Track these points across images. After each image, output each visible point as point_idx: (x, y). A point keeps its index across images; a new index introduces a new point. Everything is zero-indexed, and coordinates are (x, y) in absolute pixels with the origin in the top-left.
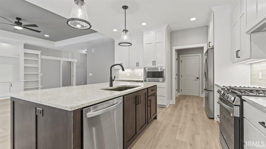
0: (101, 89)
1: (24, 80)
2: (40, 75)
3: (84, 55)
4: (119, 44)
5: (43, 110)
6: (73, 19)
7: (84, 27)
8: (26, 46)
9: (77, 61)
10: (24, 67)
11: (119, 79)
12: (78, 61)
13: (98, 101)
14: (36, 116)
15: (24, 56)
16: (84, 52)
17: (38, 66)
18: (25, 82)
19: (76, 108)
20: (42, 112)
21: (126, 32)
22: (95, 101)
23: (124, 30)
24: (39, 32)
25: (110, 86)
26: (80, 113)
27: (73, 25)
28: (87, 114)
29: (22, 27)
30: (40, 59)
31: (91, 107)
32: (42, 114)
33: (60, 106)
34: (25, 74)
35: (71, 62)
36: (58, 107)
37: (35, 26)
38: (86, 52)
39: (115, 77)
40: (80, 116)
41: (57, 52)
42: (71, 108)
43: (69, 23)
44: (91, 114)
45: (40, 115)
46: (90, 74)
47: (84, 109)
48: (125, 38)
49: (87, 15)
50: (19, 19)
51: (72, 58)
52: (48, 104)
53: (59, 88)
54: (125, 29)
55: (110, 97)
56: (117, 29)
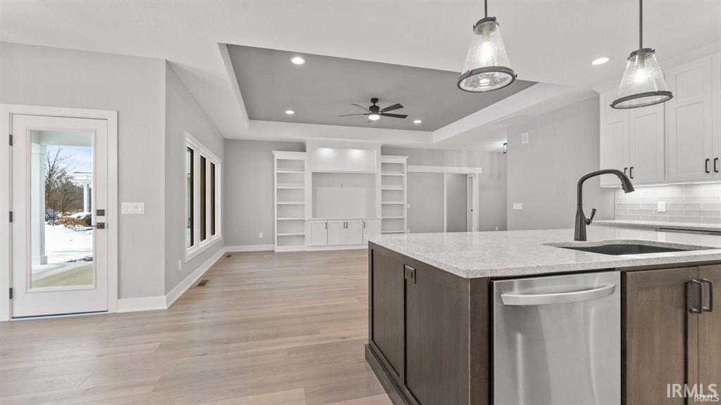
0: (544, 244)
1: (382, 216)
2: (407, 206)
3: (499, 153)
4: (613, 106)
5: (415, 270)
6: (471, 74)
7: (498, 83)
8: (385, 150)
9: (481, 172)
10: (382, 190)
11: (617, 221)
12: (483, 171)
13: (532, 268)
14: (405, 280)
15: (382, 170)
16: (500, 145)
17: (402, 187)
18: (383, 219)
19: (477, 274)
20: (413, 274)
21: (643, 58)
22: (523, 269)
23: (634, 53)
24: (404, 117)
25: (576, 239)
26: (486, 288)
27: (470, 86)
28: (502, 295)
29: (378, 114)
30: (406, 172)
31: (516, 281)
32: (414, 277)
33: (446, 265)
34: (383, 205)
35: (466, 175)
36: (441, 268)
37: (399, 106)
38: (504, 144)
39: (594, 211)
40: (486, 295)
41: (437, 155)
42: (467, 272)
43: (462, 85)
44: (513, 297)
45: (410, 281)
46: (514, 204)
47: (495, 282)
48: (641, 77)
49: (505, 52)
50: (375, 100)
51: (470, 165)
52: (425, 258)
53: (442, 234)
54: (638, 48)
55: (569, 265)
56: (606, 57)
